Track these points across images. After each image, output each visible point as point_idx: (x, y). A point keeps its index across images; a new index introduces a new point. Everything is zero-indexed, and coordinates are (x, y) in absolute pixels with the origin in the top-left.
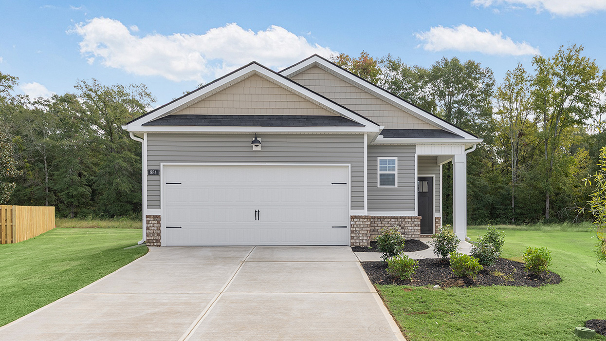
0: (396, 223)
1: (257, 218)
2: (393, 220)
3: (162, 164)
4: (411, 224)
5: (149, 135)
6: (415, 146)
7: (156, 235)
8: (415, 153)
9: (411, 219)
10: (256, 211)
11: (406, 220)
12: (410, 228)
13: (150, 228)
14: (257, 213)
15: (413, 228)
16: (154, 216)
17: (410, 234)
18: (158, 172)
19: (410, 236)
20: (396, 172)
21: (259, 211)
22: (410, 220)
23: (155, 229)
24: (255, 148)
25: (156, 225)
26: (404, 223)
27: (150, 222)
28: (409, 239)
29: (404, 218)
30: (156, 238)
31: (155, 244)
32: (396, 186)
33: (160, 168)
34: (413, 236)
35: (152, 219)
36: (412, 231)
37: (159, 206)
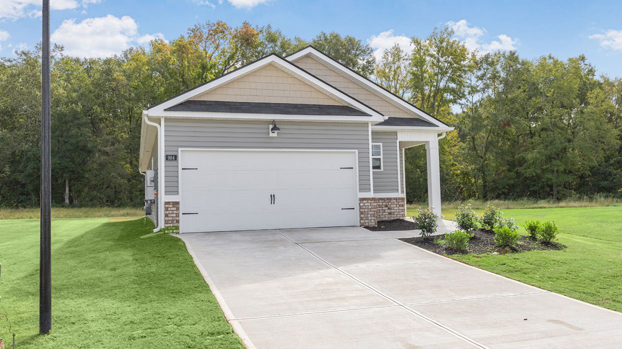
0: (384, 204)
1: (273, 202)
2: (380, 201)
3: (180, 149)
4: (396, 205)
5: (167, 120)
6: (397, 133)
7: (175, 222)
8: (397, 139)
9: (397, 200)
10: (271, 196)
11: (392, 201)
12: (396, 208)
13: (169, 215)
14: (273, 197)
15: (398, 208)
16: (173, 202)
17: (396, 213)
18: (176, 158)
19: (396, 216)
20: (381, 157)
21: (274, 196)
22: (395, 201)
23: (175, 215)
24: (271, 135)
25: (175, 212)
26: (390, 203)
27: (169, 209)
28: (395, 218)
29: (390, 199)
30: (175, 225)
31: (175, 231)
32: (382, 170)
33: (178, 153)
34: (398, 216)
35: (171, 206)
36: (397, 211)
37: (177, 193)
